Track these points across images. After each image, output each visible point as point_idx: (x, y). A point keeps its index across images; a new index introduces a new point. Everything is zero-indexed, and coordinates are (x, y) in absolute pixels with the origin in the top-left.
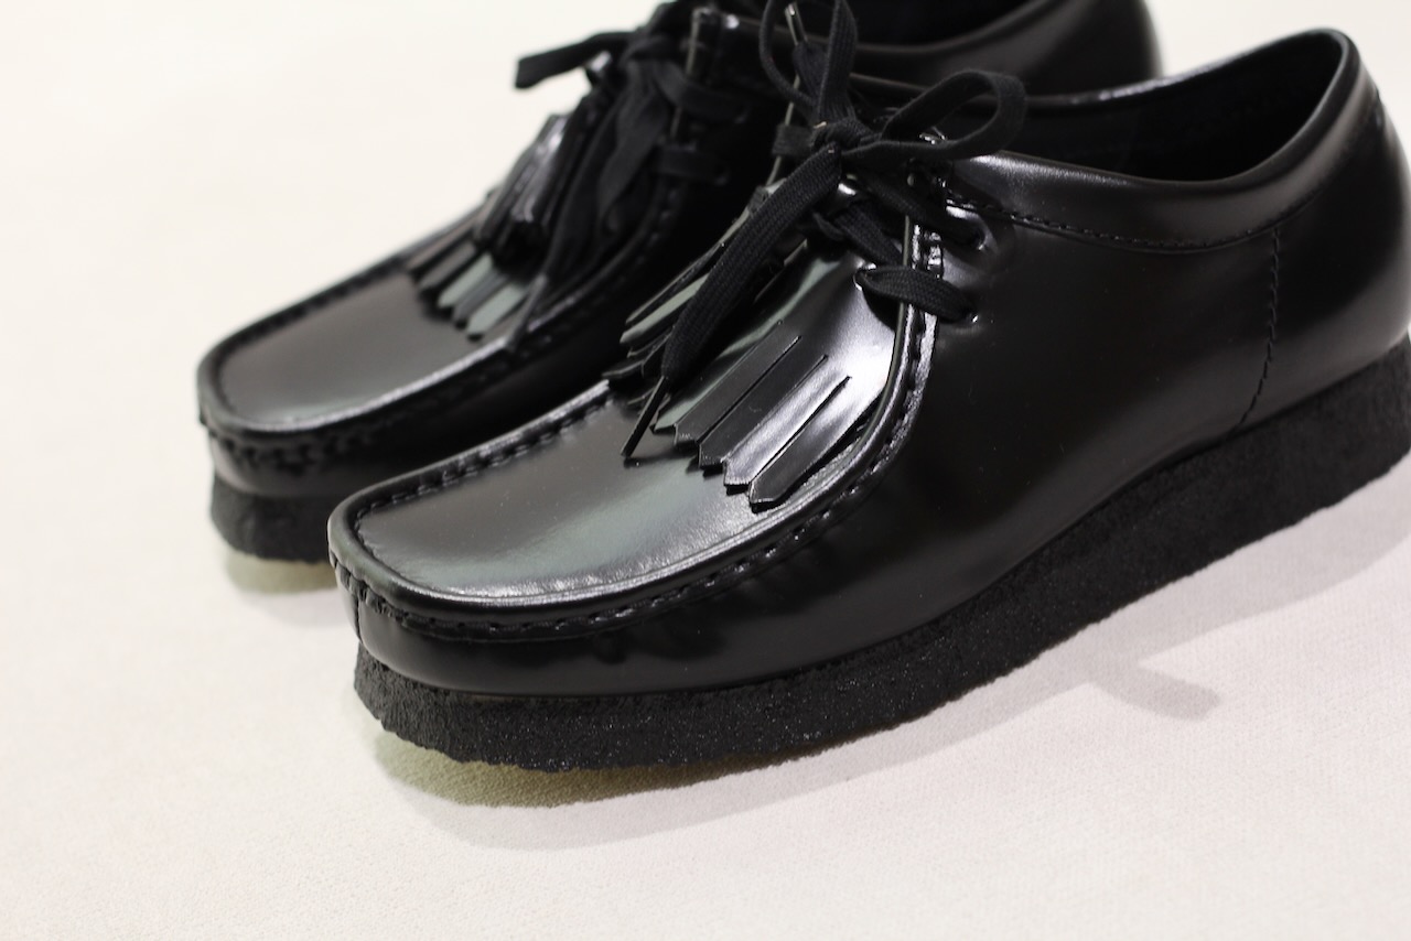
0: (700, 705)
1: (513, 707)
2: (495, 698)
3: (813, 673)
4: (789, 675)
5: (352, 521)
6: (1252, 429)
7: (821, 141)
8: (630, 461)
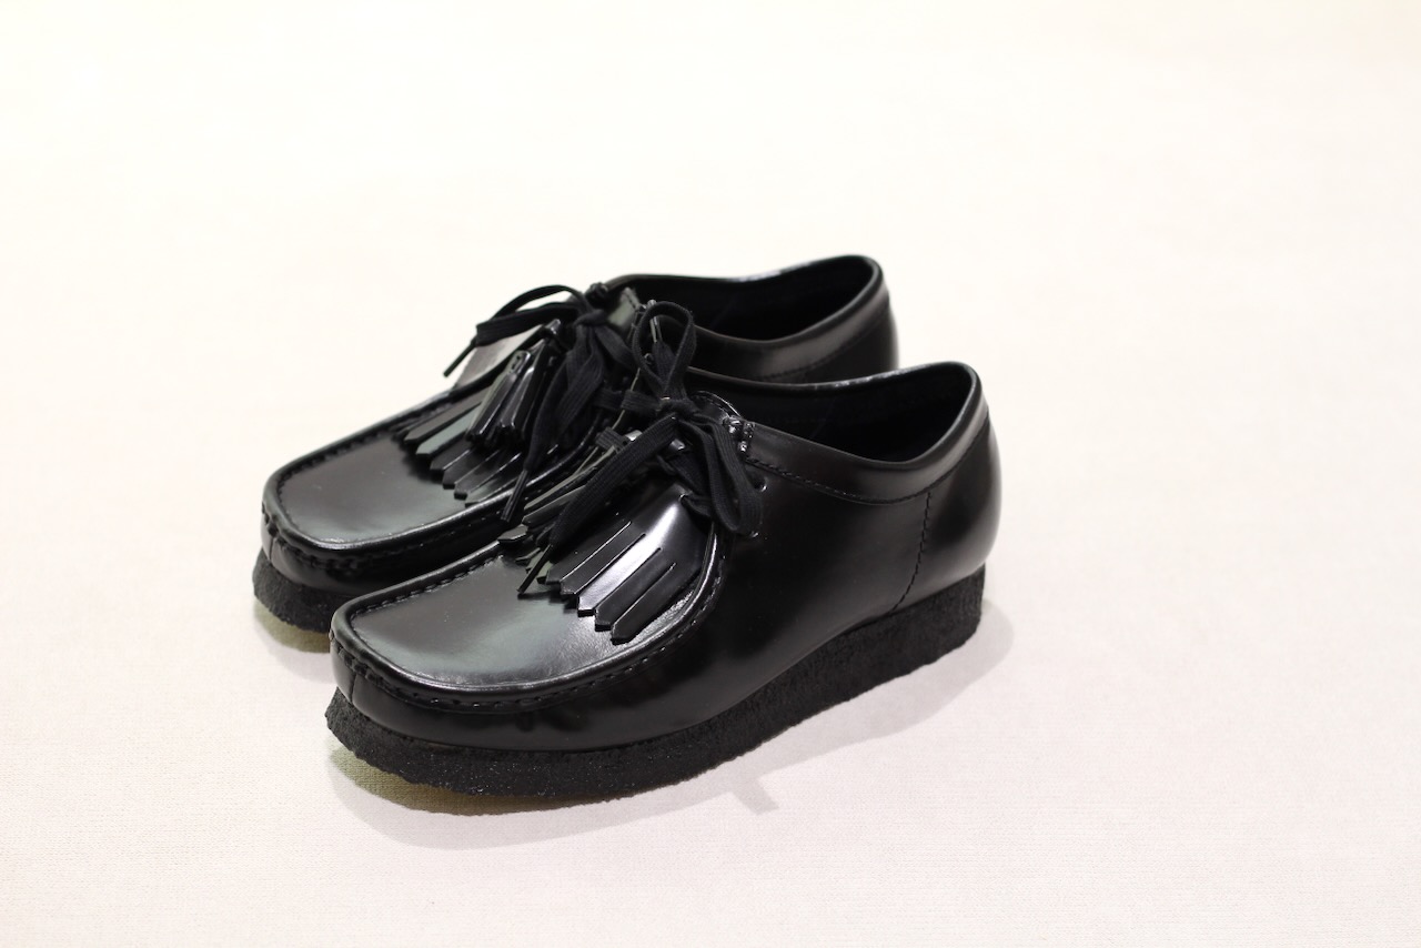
0: (568, 761)
1: (455, 752)
2: (442, 746)
3: (636, 746)
4: (622, 747)
5: (349, 616)
6: (903, 610)
7: (667, 409)
8: (523, 596)
